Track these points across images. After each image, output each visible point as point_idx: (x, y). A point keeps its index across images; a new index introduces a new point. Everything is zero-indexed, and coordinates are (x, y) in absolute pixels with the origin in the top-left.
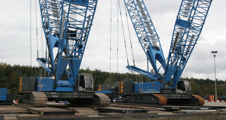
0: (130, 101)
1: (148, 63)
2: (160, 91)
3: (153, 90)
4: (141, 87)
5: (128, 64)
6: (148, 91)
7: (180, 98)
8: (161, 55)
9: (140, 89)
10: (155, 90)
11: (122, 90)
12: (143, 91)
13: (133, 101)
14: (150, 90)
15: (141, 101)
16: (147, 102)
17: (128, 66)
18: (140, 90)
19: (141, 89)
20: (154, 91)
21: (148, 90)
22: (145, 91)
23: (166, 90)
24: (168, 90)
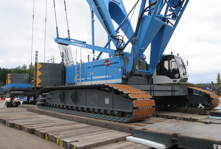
0: (52, 103)
1: (93, 21)
2: (123, 79)
3: (104, 77)
4: (79, 73)
5: (58, 35)
6: (92, 80)
7: (169, 94)
8: (120, 6)
9: (76, 77)
10: (110, 76)
11: (39, 81)
12: (82, 81)
13: (58, 104)
14: (98, 77)
15: (74, 106)
16: (91, 108)
17: (58, 38)
18: (76, 79)
19: (78, 77)
20: (106, 79)
21: (94, 78)
22: (86, 80)
23: (136, 75)
24: (139, 77)
